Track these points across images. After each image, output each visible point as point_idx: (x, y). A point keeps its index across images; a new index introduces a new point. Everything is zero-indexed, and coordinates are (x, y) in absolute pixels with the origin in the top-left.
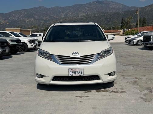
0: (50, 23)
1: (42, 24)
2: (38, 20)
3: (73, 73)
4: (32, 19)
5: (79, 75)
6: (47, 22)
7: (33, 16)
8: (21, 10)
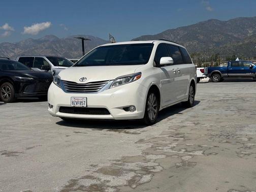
0: (226, 47)
1: (210, 49)
2: (204, 42)
3: (75, 104)
4: (195, 42)
5: (81, 106)
6: (221, 46)
7: (197, 37)
8: (177, 29)
